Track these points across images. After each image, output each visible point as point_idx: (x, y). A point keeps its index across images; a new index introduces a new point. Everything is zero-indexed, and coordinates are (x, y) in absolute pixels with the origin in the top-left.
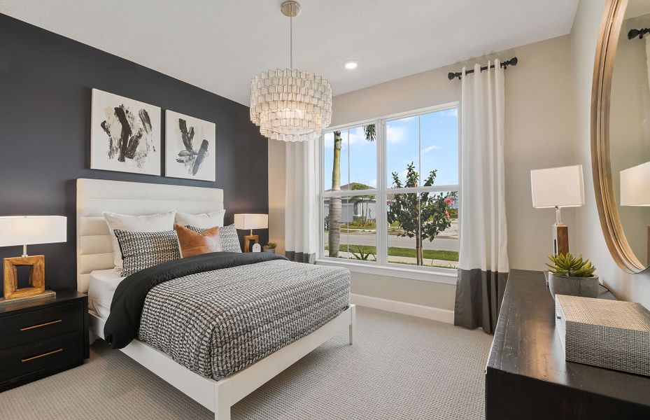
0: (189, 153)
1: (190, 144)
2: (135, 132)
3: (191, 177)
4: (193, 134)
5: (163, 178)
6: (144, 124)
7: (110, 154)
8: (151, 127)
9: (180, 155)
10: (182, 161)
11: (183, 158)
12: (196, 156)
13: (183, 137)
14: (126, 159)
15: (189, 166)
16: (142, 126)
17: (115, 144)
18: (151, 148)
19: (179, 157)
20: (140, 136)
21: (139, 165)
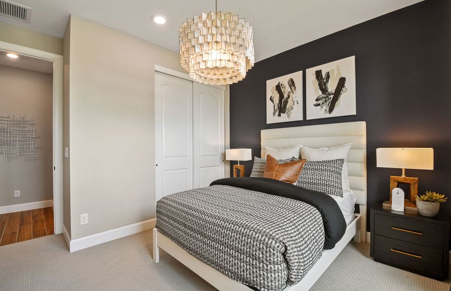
0: (325, 96)
1: (326, 88)
2: (285, 96)
3: (328, 116)
4: (329, 78)
5: (305, 122)
6: (291, 88)
7: (274, 114)
8: (295, 88)
9: (317, 100)
10: (319, 105)
11: (320, 102)
12: (332, 96)
13: (320, 85)
14: (282, 114)
15: (326, 107)
16: (290, 90)
17: (276, 107)
18: (296, 103)
19: (316, 102)
20: (289, 96)
21: (288, 116)
